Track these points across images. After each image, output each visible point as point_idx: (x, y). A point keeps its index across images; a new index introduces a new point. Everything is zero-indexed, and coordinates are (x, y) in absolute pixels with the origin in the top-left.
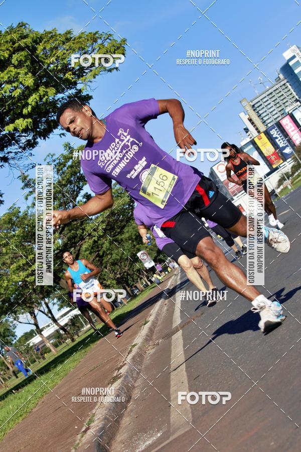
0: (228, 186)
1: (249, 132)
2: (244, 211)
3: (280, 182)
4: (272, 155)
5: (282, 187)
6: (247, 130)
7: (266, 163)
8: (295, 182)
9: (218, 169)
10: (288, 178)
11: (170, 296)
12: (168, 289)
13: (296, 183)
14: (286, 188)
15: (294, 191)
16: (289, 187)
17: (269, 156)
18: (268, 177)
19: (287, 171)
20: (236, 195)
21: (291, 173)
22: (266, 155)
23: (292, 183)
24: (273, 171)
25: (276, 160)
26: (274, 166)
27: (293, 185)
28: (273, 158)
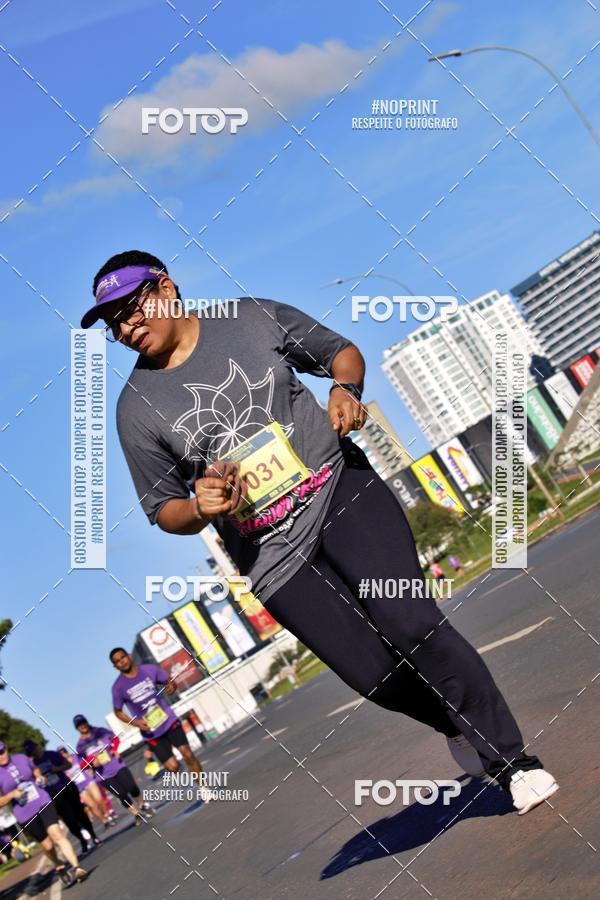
0: (170, 673)
1: (217, 568)
2: (200, 722)
3: (275, 669)
4: (260, 615)
5: (276, 679)
6: (212, 562)
7: (248, 630)
8: (303, 670)
9: (151, 637)
10: (290, 662)
11: (41, 890)
12: (38, 875)
13: (307, 671)
14: (285, 681)
15: (301, 689)
16: (292, 680)
17: (255, 618)
18: (251, 658)
19: (289, 647)
20: (184, 690)
21: (296, 652)
22: (249, 614)
23: (297, 671)
24: (261, 645)
25: (267, 624)
26: (264, 637)
27: (299, 676)
28: (262, 620)
